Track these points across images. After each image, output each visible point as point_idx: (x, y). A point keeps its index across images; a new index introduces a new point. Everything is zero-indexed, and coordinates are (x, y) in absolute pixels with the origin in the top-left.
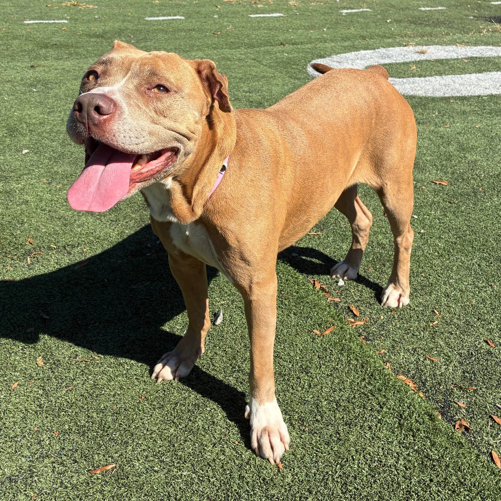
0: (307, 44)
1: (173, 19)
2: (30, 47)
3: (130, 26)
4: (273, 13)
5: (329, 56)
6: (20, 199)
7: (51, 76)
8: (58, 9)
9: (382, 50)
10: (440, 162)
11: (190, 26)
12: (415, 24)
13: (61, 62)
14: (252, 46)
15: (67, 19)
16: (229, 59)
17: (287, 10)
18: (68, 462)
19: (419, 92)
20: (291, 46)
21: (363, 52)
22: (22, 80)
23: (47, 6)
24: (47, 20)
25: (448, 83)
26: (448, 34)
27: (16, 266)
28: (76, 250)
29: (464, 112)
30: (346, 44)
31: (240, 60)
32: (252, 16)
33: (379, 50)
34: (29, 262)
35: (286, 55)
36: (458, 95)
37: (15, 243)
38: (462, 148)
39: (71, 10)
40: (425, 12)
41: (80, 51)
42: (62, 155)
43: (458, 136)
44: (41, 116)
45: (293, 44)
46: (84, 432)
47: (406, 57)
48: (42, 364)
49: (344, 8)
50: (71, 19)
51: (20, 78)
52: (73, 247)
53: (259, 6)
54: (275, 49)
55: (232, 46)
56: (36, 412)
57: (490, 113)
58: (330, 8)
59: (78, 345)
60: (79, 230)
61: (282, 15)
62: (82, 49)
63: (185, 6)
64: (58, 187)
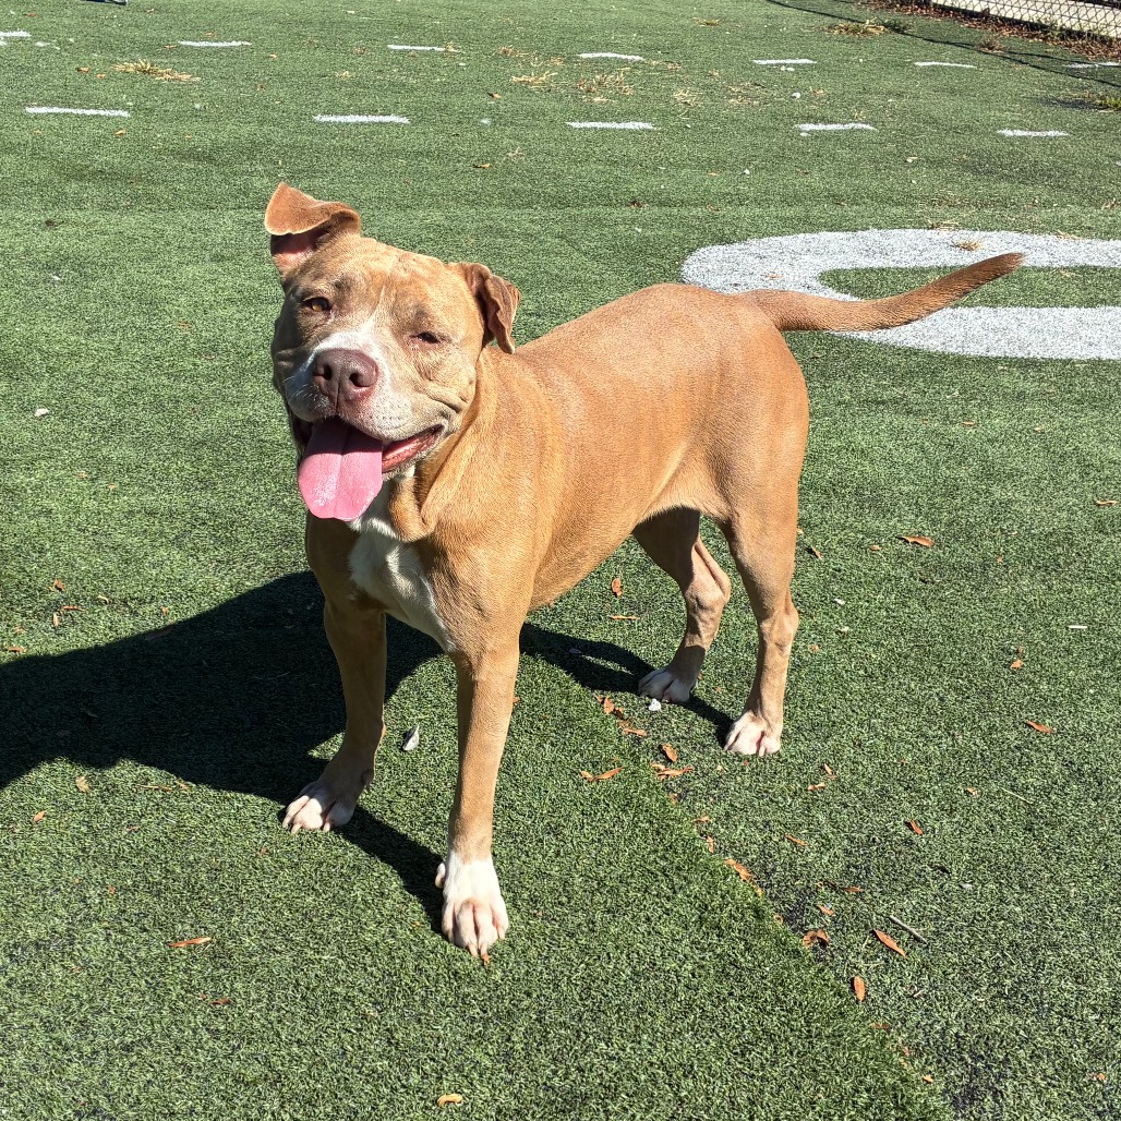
0: (696, 206)
1: (381, 124)
2: (44, 174)
3: (278, 135)
4: (628, 121)
5: (742, 239)
6: (34, 505)
7: (93, 247)
8: (107, 80)
9: (873, 235)
10: (930, 499)
11: (420, 143)
12: (975, 171)
13: (114, 217)
14: (560, 202)
15: (125, 108)
16: (501, 233)
17: (664, 115)
18: (132, 930)
19: (931, 341)
20: (656, 209)
21: (825, 235)
22: (27, 252)
23: (78, 70)
24: (81, 106)
25: (1004, 324)
26: (1047, 204)
27: (32, 628)
28: (148, 609)
29: (1021, 396)
30: (790, 212)
31: (528, 236)
32: (575, 125)
33: (866, 233)
34: (57, 623)
35: (640, 230)
36: (1020, 355)
37: (30, 587)
38: (988, 473)
39: (138, 85)
40: (1011, 141)
41: (159, 190)
42: (118, 426)
43: (987, 446)
44: (72, 339)
45: (661, 204)
46: (159, 891)
47: (926, 254)
48: (86, 787)
49: (809, 119)
50: (136, 109)
51: (22, 249)
52: (142, 602)
53: (597, 99)
54: (616, 213)
55: (513, 200)
56: (77, 858)
57: (1079, 402)
58: (774, 116)
59: (150, 764)
60: (154, 572)
61: (648, 126)
62: (162, 188)
63: (413, 89)
64: (111, 487)
